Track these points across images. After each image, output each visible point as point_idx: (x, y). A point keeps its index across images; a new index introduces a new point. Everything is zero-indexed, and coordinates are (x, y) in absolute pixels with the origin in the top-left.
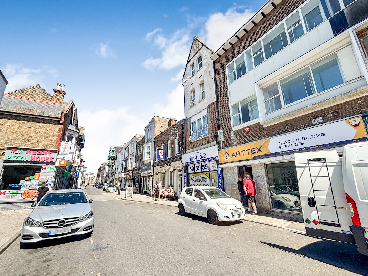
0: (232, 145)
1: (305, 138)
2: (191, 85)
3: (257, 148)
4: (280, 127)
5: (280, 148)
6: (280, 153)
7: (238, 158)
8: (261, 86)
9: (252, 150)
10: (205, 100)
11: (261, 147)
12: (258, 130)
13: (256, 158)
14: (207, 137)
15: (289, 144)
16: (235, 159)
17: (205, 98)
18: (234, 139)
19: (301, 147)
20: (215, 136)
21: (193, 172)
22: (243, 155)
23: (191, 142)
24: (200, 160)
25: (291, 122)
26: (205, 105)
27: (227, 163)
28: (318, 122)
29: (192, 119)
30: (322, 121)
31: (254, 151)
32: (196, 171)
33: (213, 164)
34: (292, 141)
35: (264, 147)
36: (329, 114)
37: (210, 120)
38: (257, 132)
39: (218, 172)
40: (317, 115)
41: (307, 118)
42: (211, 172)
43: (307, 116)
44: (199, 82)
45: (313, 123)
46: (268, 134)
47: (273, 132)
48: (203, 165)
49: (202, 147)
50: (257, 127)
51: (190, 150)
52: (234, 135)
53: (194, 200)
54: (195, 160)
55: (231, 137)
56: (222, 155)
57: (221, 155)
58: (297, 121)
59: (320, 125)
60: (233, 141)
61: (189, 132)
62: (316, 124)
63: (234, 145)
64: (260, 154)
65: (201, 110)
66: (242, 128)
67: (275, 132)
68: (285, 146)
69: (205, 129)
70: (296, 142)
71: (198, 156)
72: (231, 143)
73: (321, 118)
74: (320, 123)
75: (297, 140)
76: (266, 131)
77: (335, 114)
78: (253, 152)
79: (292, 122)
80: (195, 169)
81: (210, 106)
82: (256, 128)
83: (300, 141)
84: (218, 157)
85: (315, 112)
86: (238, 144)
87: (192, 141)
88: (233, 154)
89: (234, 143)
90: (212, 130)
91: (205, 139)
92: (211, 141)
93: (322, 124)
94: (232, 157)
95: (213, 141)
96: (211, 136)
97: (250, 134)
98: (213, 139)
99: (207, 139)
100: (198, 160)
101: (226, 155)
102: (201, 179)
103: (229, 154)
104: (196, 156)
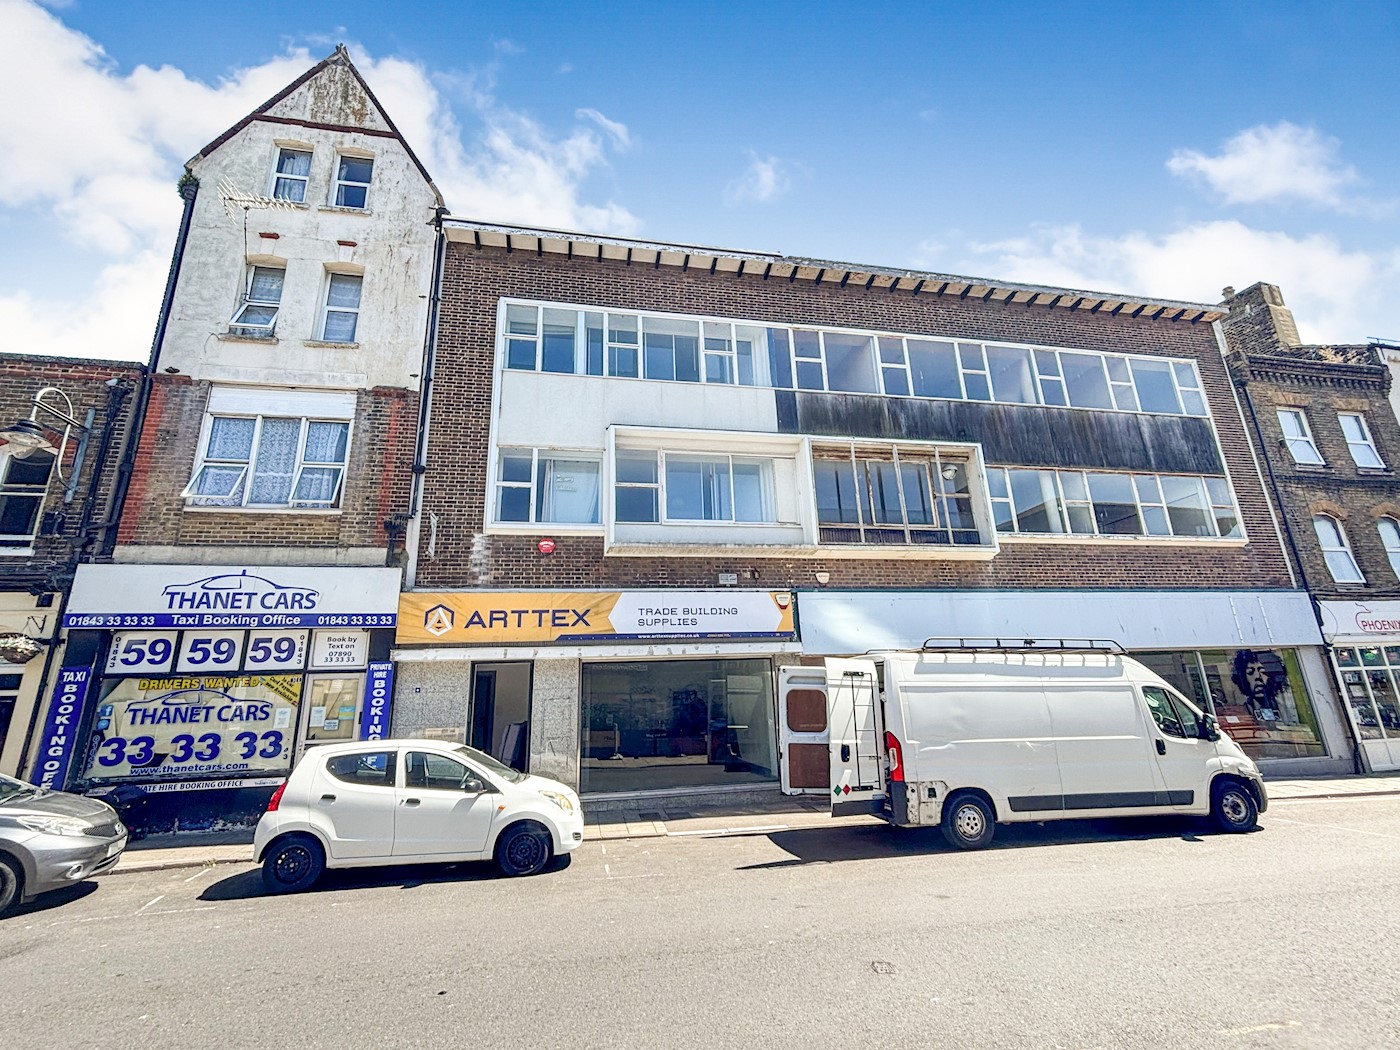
0: (470, 581)
1: (702, 612)
2: (263, 235)
3: (574, 611)
4: (645, 567)
5: (641, 622)
6: (640, 637)
7: (498, 631)
9: (557, 615)
11: (588, 611)
12: (582, 558)
13: (565, 641)
15: (665, 617)
16: (477, 633)
18: (481, 564)
19: (690, 629)
20: (388, 526)
21: (165, 667)
22: (519, 626)
23: (186, 509)
24: (260, 616)
25: (673, 563)
27: (443, 646)
28: (728, 583)
29: (216, 391)
30: (735, 582)
31: (564, 618)
32: (184, 666)
33: (336, 643)
34: (673, 611)
35: (597, 614)
36: (746, 571)
37: (366, 449)
38: (577, 562)
39: (371, 680)
40: (729, 566)
41: (707, 567)
42: (310, 678)
43: (709, 560)
45: (721, 582)
46: (609, 578)
47: (626, 577)
48: (258, 641)
49: (277, 553)
50: (581, 550)
51: (169, 552)
52: (488, 548)
53: (414, 800)
54: (220, 609)
55: (469, 552)
56: (417, 613)
57: (409, 610)
58: (687, 567)
59: (730, 589)
60: (476, 569)
61: (180, 449)
62: (725, 586)
63: (479, 582)
64: (581, 629)
66: (525, 536)
67: (630, 578)
68: (656, 621)
70: (683, 617)
71: (251, 595)
72: (465, 573)
73: (735, 576)
74: (731, 586)
75: (686, 611)
76: (606, 566)
77: (756, 574)
78: (557, 622)
79: (676, 566)
81: (379, 393)
82: (577, 549)
83: (690, 616)
84: (394, 616)
85: (723, 559)
86: (497, 584)
88: (473, 617)
89: (481, 578)
90: (368, 498)
91: (303, 521)
92: (353, 541)
93: (734, 589)
94: (467, 627)
95: (364, 546)
96: (357, 520)
97: (554, 562)
98: (369, 537)
99: (322, 525)
100: (244, 610)
101: (437, 615)
102: (229, 707)
103: (453, 613)
104: (231, 592)
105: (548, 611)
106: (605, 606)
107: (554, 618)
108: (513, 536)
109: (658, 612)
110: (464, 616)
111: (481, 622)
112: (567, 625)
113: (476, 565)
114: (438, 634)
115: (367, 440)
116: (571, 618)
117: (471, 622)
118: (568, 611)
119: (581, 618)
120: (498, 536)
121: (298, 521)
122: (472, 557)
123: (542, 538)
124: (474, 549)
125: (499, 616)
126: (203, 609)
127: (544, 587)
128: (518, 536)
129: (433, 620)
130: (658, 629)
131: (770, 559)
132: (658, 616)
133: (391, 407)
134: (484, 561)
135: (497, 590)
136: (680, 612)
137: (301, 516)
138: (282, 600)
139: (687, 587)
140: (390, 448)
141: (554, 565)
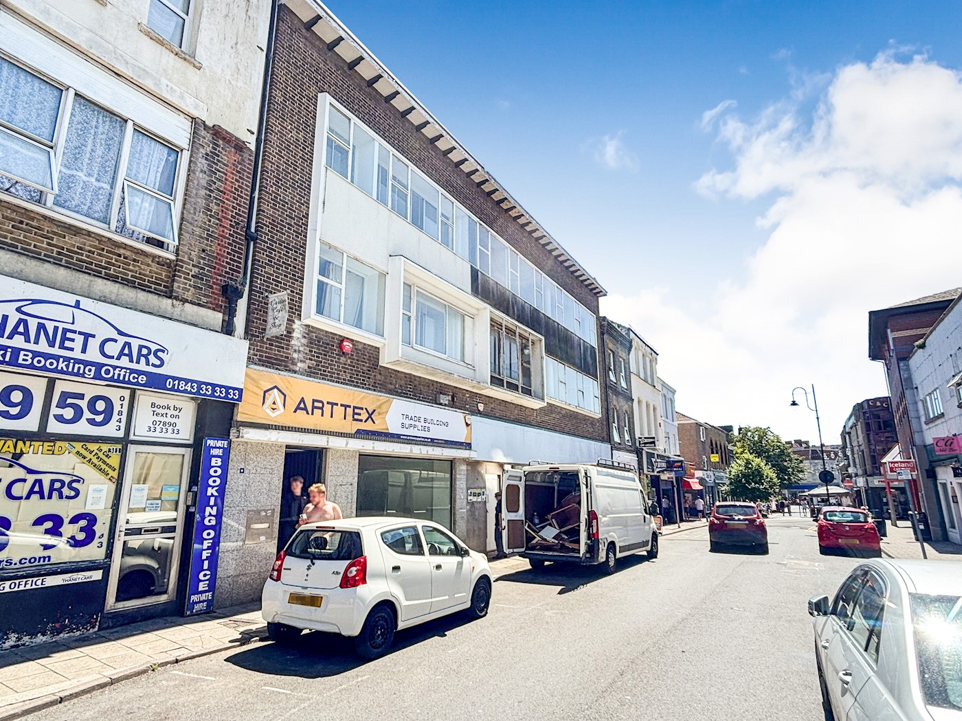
3: (366, 409)
5: (403, 425)
6: (402, 437)
10: (194, 77)
12: (366, 363)
13: (359, 434)
15: (415, 423)
17: (199, 68)
22: (332, 417)
24: (99, 366)
25: (415, 380)
26: (189, 99)
30: (446, 402)
31: (360, 414)
33: (161, 411)
35: (379, 414)
36: (450, 395)
38: (363, 366)
39: (206, 457)
42: (133, 449)
43: (433, 383)
45: (441, 401)
48: (65, 395)
53: (438, 567)
54: (43, 346)
56: (256, 390)
57: (250, 387)
58: (422, 385)
62: (441, 404)
64: (368, 426)
66: (332, 333)
68: (410, 426)
71: (86, 336)
72: (286, 357)
74: (445, 405)
76: (380, 374)
77: (453, 398)
78: (356, 417)
79: (417, 383)
82: (363, 355)
84: (240, 391)
86: (310, 374)
88: (300, 403)
89: (299, 364)
90: (204, 251)
91: (128, 253)
92: (189, 295)
93: (446, 408)
94: (295, 412)
95: (199, 305)
96: (193, 273)
98: (205, 296)
99: (148, 265)
100: (77, 354)
101: (273, 395)
102: (24, 480)
103: (285, 396)
104: (61, 326)
105: (350, 407)
106: (384, 409)
107: (354, 414)
108: (322, 330)
110: (293, 403)
111: (305, 409)
112: (361, 421)
113: (295, 351)
114: (273, 415)
115: (204, 183)
116: (364, 416)
117: (298, 408)
118: (362, 409)
119: (370, 416)
120: (313, 327)
121: (122, 251)
122: (293, 342)
123: (344, 338)
124: (294, 335)
125: (318, 405)
126: (18, 342)
127: (342, 383)
128: (327, 332)
129: (269, 402)
130: (411, 432)
131: (459, 389)
133: (229, 156)
134: (301, 349)
135: (309, 379)
136: (422, 420)
137: (125, 246)
138: (126, 351)
139: (421, 401)
140: (226, 201)
141: (349, 365)
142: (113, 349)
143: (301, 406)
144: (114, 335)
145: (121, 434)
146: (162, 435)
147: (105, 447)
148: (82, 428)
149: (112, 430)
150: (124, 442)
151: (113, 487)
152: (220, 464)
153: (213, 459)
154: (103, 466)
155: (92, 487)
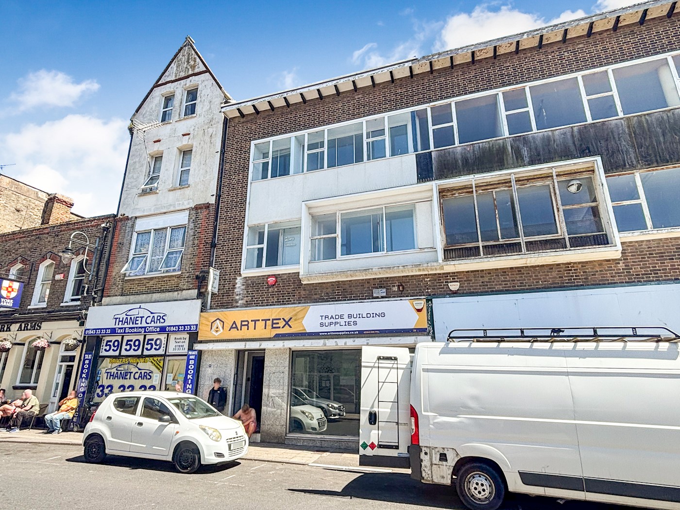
0: (234, 304)
1: (361, 316)
2: (155, 142)
3: (283, 319)
4: (327, 289)
5: (322, 325)
6: (320, 334)
7: (244, 333)
8: (312, 211)
9: (275, 322)
10: (187, 192)
11: (291, 318)
12: (291, 286)
13: (278, 337)
14: (175, 275)
15: (337, 320)
16: (235, 334)
17: (189, 186)
18: (240, 294)
19: (353, 328)
20: (197, 277)
21: (117, 353)
22: (255, 329)
23: (126, 278)
24: (145, 328)
25: (345, 285)
26: (186, 203)
27: (217, 341)
28: (380, 295)
29: (138, 221)
30: (384, 294)
31: (278, 323)
32: (124, 353)
33: (178, 341)
34: (341, 317)
35: (295, 320)
36: (394, 286)
37: (191, 238)
38: (288, 289)
39: (189, 360)
40: (382, 283)
41: (367, 285)
42: (167, 358)
43: (368, 281)
44: (179, 145)
45: (375, 295)
46: (306, 297)
47: (316, 296)
48: (149, 340)
49: (156, 296)
50: (291, 281)
51: (119, 299)
52: (244, 285)
53: (140, 424)
54: (132, 325)
55: (234, 288)
56: (207, 323)
57: (204, 322)
58: (354, 286)
59: (382, 299)
60: (237, 297)
61: (124, 252)
62: (377, 298)
63: (239, 305)
64: (287, 330)
65: (172, 209)
66: (262, 276)
67: (318, 296)
68: (331, 324)
69: (172, 256)
70: (348, 320)
71: (142, 317)
72: (232, 300)
73: (384, 290)
74: (382, 297)
75: (350, 316)
76: (304, 290)
77: (401, 288)
78: (274, 326)
79: (347, 286)
80: (124, 347)
81: (197, 208)
82: (288, 281)
83: (353, 320)
84: (197, 325)
85: (378, 279)
86: (247, 305)
87: (129, 276)
88: (233, 325)
89: (240, 302)
90: (191, 264)
91: (167, 279)
92: (185, 287)
93: (384, 299)
94: (230, 330)
95: (189, 289)
96: (187, 276)
97: (276, 289)
98: (192, 284)
99: (174, 280)
100: (139, 325)
101: (216, 324)
102: (137, 372)
103: (223, 322)
104: (135, 316)
105: (269, 320)
106: (300, 316)
107: (273, 323)
108: (255, 277)
109: (332, 317)
110: (228, 325)
111: (236, 327)
112: (280, 327)
113: (237, 295)
114: (216, 334)
115: (192, 234)
116: (282, 323)
117: (232, 328)
118: (280, 319)
119: (287, 323)
120: (249, 277)
121: (165, 279)
122: (236, 290)
123: (269, 276)
124: (237, 286)
125: (245, 324)
126: (126, 325)
127: (270, 305)
128: (258, 276)
129: (214, 328)
130: (332, 328)
131: (412, 276)
132: (332, 320)
133: (203, 214)
134: (241, 292)
135: (248, 308)
136: (346, 317)
137: (166, 277)
138: (153, 320)
139: (353, 300)
140: (201, 236)
141: (276, 292)
142: (149, 320)
143: (234, 326)
144: (149, 314)
145: (163, 353)
146: (179, 351)
147: (159, 358)
148: (153, 352)
149: (161, 352)
150: (165, 355)
151: (161, 374)
152: (193, 363)
153: (191, 361)
154: (158, 366)
155: (155, 375)
